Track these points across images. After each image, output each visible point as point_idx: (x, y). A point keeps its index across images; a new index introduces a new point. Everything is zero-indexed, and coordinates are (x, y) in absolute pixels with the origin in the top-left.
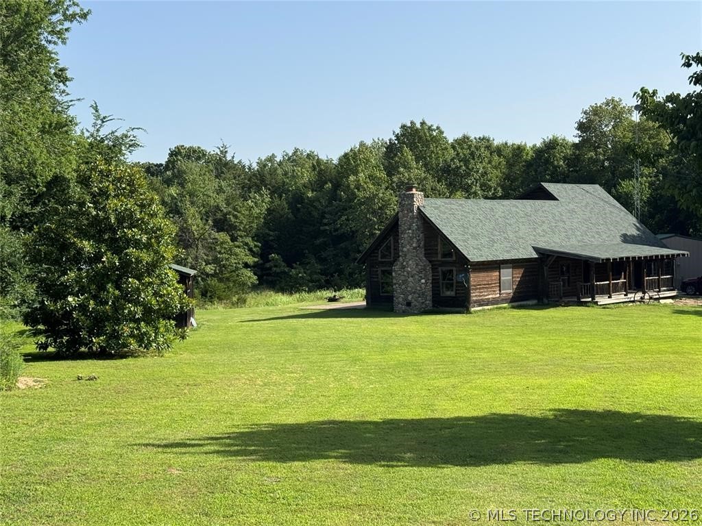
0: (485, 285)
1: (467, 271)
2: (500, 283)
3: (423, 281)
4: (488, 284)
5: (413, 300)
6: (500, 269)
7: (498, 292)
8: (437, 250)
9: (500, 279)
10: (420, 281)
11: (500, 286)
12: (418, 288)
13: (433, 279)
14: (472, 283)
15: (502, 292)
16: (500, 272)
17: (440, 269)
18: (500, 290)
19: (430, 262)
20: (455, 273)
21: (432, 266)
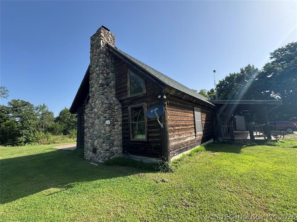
0: (183, 125)
1: (160, 104)
2: (195, 124)
3: (108, 122)
4: (186, 125)
5: (98, 146)
6: (194, 111)
7: (194, 134)
8: (127, 86)
9: (194, 121)
10: (104, 122)
11: (195, 128)
12: (103, 131)
13: (123, 121)
14: (169, 123)
15: (197, 133)
16: (194, 114)
17: (129, 108)
18: (195, 132)
19: (121, 101)
20: (146, 110)
21: (122, 105)
